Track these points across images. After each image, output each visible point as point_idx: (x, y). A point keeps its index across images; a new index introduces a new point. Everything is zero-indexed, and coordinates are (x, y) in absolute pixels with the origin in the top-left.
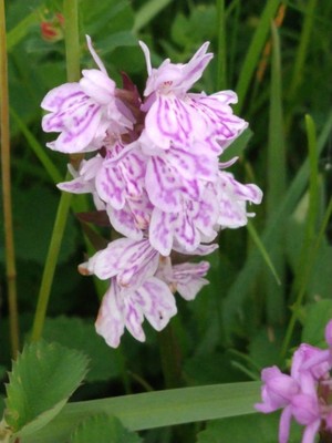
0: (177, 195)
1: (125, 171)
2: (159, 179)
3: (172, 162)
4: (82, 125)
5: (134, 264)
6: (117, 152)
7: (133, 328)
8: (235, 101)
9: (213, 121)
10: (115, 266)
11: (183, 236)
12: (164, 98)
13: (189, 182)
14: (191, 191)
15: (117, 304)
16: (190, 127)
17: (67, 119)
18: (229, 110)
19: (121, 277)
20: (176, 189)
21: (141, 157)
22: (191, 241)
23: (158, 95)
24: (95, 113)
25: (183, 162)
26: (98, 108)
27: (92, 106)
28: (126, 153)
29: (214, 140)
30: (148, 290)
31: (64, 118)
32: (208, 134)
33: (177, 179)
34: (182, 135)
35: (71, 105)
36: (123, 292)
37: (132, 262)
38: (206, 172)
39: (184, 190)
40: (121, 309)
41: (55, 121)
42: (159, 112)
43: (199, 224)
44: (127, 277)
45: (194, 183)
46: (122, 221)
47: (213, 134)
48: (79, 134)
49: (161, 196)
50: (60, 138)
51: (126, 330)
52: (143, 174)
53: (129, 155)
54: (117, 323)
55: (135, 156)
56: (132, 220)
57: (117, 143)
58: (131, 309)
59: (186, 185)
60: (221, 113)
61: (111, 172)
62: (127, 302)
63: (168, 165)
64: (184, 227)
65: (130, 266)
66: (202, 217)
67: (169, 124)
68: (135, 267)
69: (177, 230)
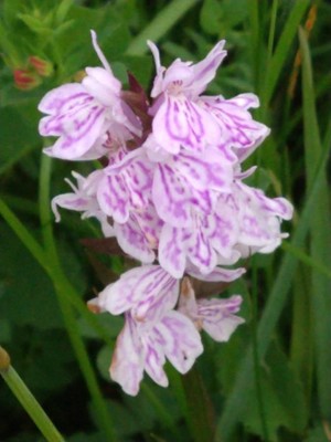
0: (188, 207)
1: (129, 180)
2: (167, 190)
3: (182, 170)
4: (83, 129)
5: (150, 295)
6: (121, 159)
7: (153, 371)
8: (256, 104)
9: (228, 127)
10: (129, 299)
11: (197, 256)
12: (173, 99)
13: (200, 193)
14: (203, 202)
15: (134, 345)
16: (202, 131)
17: (68, 123)
18: (247, 116)
19: (136, 310)
20: (185, 201)
21: (148, 165)
22: (207, 263)
23: (166, 96)
24: (98, 115)
25: (193, 171)
26: (102, 111)
27: (95, 108)
28: (130, 161)
29: (228, 148)
30: (168, 326)
31: (64, 121)
32: (222, 141)
33: (187, 190)
34: (193, 140)
35: (71, 108)
36: (139, 329)
37: (148, 293)
38: (220, 183)
39: (195, 202)
40: (139, 350)
41: (53, 124)
42: (167, 114)
43: (216, 243)
44: (143, 310)
45: (206, 194)
46: (131, 241)
47: (228, 142)
48: (79, 138)
49: (169, 209)
50: (58, 143)
51: (145, 374)
52: (150, 184)
53: (134, 163)
54: (134, 367)
55: (140, 164)
56: (142, 240)
57: (121, 150)
58: (151, 350)
59: (197, 196)
60: (239, 119)
61: (114, 182)
62: (145, 341)
63: (177, 175)
64: (198, 246)
65: (146, 297)
66: (219, 235)
67: (179, 127)
68: (151, 299)
69: (191, 250)
